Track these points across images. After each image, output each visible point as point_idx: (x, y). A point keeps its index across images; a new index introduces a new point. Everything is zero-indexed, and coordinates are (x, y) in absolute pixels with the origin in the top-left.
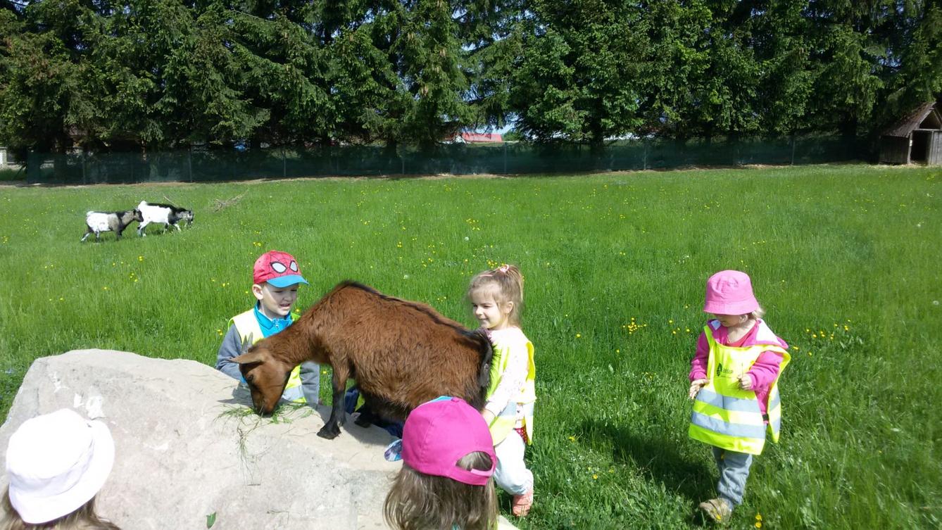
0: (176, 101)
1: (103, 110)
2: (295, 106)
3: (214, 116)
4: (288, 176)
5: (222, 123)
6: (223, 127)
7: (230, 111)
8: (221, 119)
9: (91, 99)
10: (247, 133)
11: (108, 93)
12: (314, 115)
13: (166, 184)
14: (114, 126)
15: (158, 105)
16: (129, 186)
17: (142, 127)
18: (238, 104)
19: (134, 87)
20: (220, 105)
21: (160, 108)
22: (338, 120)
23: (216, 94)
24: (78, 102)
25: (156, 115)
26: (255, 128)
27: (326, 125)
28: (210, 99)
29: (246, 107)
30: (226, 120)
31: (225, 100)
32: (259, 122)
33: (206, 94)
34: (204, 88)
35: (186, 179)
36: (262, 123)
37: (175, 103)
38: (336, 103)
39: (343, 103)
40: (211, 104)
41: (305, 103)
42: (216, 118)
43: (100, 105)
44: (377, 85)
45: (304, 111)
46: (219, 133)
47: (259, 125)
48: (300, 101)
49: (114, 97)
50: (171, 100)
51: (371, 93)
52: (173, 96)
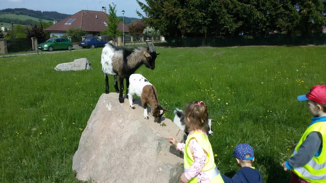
1: (189, 23)
2: (251, 19)
4: (247, 45)
5: (225, 27)
7: (228, 22)
8: (225, 25)
9: (186, 20)
10: (234, 30)
11: (191, 18)
12: (258, 23)
14: (192, 28)
15: (206, 21)
16: (195, 48)
17: (201, 29)
18: (231, 20)
19: (199, 16)
20: (225, 20)
22: (267, 24)
23: (224, 17)
24: (182, 21)
25: (205, 25)
26: (236, 28)
27: (262, 27)
28: (222, 18)
29: (234, 21)
30: (227, 25)
31: (227, 18)
33: (221, 17)
34: (220, 15)
35: (213, 46)
36: (239, 26)
37: (211, 21)
38: (267, 18)
39: (270, 18)
40: (222, 20)
41: (255, 18)
42: (223, 25)
43: (188, 22)
44: (284, 10)
45: (254, 21)
46: (224, 30)
47: (238, 27)
48: (253, 18)
49: (193, 19)
50: (210, 19)
51: (281, 13)
52: (211, 18)
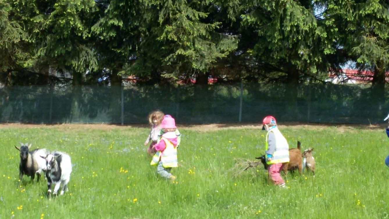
0: (121, 24)
1: (30, 32)
2: (275, 31)
3: (169, 42)
4: (245, 122)
5: (180, 51)
6: (181, 57)
7: (191, 37)
8: (177, 47)
9: (18, 19)
10: (206, 65)
11: (38, 12)
12: (296, 45)
13: (93, 126)
14: (41, 52)
15: (96, 28)
16: (50, 127)
17: (76, 54)
18: (202, 29)
19: (76, 5)
20: (181, 30)
21: (98, 32)
22: (327, 52)
23: (178, 16)
24: (5, 22)
25: (93, 40)
26: (218, 58)
27: (310, 58)
28: (168, 21)
29: (211, 33)
30: (185, 48)
31: (186, 24)
32: (223, 52)
33: (165, 15)
34: (161, 7)
35: (116, 121)
36: (227, 53)
37: (119, 26)
38: (328, 29)
39: (337, 29)
40: (168, 28)
41: (288, 29)
42: (172, 45)
43: (28, 26)
44: (381, 8)
45: (284, 39)
46: (174, 63)
47: (223, 55)
48: (282, 26)
49: (46, 18)
50: (116, 22)
51: (371, 17)
52: (118, 17)
